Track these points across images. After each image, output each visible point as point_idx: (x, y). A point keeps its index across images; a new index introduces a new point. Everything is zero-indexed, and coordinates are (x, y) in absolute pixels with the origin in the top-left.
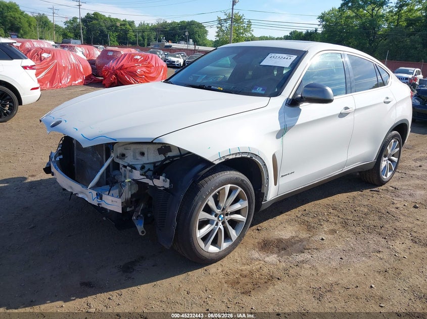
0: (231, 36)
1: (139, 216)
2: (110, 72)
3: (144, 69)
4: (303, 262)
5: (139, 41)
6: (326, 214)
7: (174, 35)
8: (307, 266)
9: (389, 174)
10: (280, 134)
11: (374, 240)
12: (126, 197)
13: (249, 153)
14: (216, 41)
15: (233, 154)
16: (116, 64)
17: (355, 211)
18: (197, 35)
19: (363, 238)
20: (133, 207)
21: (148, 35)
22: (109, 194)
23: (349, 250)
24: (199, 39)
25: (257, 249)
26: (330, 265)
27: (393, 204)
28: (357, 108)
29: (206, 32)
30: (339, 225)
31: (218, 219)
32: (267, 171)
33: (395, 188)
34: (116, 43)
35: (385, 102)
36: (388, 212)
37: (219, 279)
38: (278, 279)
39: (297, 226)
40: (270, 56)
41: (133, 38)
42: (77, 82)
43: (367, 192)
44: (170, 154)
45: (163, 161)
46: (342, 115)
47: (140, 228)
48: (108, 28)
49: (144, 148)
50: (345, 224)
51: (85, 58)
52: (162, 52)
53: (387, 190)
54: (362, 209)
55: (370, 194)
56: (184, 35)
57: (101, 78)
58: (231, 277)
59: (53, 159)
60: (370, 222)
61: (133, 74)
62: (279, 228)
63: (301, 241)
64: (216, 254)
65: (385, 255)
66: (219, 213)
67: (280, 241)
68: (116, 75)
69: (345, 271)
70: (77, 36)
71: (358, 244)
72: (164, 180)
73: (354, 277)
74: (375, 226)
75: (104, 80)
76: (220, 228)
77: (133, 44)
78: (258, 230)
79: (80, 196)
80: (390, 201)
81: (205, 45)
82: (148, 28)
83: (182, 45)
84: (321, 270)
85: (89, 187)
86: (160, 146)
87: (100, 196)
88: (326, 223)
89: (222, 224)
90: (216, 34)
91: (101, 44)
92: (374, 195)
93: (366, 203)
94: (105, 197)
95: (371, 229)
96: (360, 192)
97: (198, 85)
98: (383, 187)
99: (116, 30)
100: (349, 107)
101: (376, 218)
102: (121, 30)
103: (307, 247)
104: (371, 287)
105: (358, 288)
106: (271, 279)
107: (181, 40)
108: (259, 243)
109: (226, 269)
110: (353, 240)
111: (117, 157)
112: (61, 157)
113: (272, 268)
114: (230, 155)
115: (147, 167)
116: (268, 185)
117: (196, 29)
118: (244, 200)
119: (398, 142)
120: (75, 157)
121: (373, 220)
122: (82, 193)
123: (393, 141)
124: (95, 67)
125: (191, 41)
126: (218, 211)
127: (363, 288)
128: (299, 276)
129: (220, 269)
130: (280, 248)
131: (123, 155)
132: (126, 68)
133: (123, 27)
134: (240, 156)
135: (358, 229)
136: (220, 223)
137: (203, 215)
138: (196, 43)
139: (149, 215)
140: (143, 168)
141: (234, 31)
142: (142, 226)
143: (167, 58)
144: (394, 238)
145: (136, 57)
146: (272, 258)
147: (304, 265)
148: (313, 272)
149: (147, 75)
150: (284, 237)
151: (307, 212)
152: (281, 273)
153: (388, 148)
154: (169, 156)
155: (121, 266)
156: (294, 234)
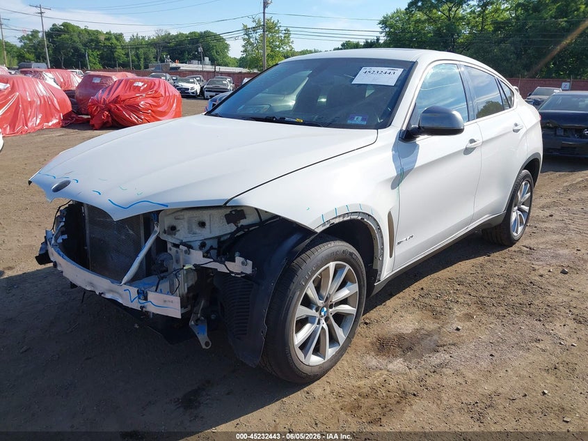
0: (264, 51)
1: (199, 319)
2: (100, 107)
3: (150, 101)
4: (441, 365)
5: (133, 61)
6: (452, 292)
7: (182, 53)
8: (449, 372)
9: (520, 229)
10: (396, 183)
11: (527, 325)
12: (181, 293)
13: (359, 212)
14: (242, 59)
15: (340, 216)
16: (108, 95)
17: (488, 284)
18: (215, 51)
19: (511, 322)
20: (189, 307)
21: (145, 54)
22: (156, 291)
23: (498, 342)
24: (218, 57)
25: (373, 354)
26: (479, 366)
27: (534, 270)
28: (484, 140)
29: (227, 47)
30: (473, 306)
31: (320, 314)
32: (382, 237)
33: (530, 249)
34: (99, 66)
35: (514, 131)
36: (531, 283)
37: (330, 404)
38: (414, 395)
39: (418, 314)
40: (363, 70)
41: (123, 58)
42: (50, 124)
43: (496, 256)
44: (243, 222)
45: (232, 234)
46: (467, 151)
47: (203, 338)
48: (85, 45)
49: (205, 215)
50: (481, 305)
51: (59, 88)
52: (168, 76)
53: (521, 252)
54: (497, 281)
55: (500, 259)
56: (197, 51)
57: (86, 117)
58: (347, 399)
59: (53, 242)
60: (513, 298)
61: (135, 108)
62: (395, 317)
63: (429, 334)
64: (320, 366)
65: (547, 344)
66: (322, 305)
67: (401, 337)
68: (109, 111)
69: (502, 374)
70: (40, 58)
71: (507, 331)
72: (243, 263)
73: (517, 382)
74: (521, 304)
75: (92, 118)
76: (323, 328)
77: (125, 66)
78: (366, 323)
79: (108, 296)
80: (528, 266)
81: (226, 65)
82: (144, 43)
83: (194, 66)
84: (470, 375)
85: (123, 282)
86: (228, 211)
87: (143, 295)
88: (456, 305)
89: (326, 322)
90: (243, 49)
91: (77, 67)
92: (506, 260)
93: (499, 273)
94: (152, 296)
95: (518, 309)
96: (487, 258)
97: (264, 117)
98: (513, 248)
99: (97, 48)
100: (475, 139)
101: (519, 292)
102: (105, 46)
103: (440, 343)
104: (544, 393)
105: (527, 397)
106: (404, 396)
107: (192, 59)
108: (372, 344)
109: (337, 389)
110: (499, 327)
111: (165, 232)
112: (65, 237)
113: (401, 380)
114: (336, 218)
115: (209, 244)
116: (383, 259)
117: (213, 43)
118: (353, 282)
119: (529, 185)
120: (88, 236)
121: (515, 296)
122: (111, 291)
123: (524, 183)
124: (75, 100)
125: (207, 59)
126: (320, 303)
127: (534, 396)
128: (442, 388)
129: (328, 390)
130: (404, 348)
131: (173, 229)
132: (124, 101)
133: (108, 43)
134: (349, 218)
135: (501, 310)
136: (323, 321)
137: (302, 311)
138: (213, 62)
139: (213, 317)
140: (203, 245)
141: (268, 44)
142: (206, 334)
143: (176, 84)
144: (551, 318)
145: (136, 84)
146: (398, 364)
147: (444, 370)
148: (460, 380)
149: (154, 109)
150: (405, 332)
151: (425, 291)
152: (416, 386)
153: (519, 193)
154: (242, 225)
155: (178, 399)
156: (417, 325)
